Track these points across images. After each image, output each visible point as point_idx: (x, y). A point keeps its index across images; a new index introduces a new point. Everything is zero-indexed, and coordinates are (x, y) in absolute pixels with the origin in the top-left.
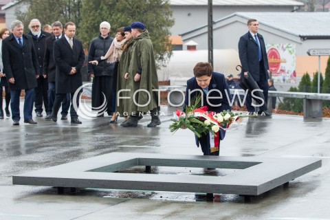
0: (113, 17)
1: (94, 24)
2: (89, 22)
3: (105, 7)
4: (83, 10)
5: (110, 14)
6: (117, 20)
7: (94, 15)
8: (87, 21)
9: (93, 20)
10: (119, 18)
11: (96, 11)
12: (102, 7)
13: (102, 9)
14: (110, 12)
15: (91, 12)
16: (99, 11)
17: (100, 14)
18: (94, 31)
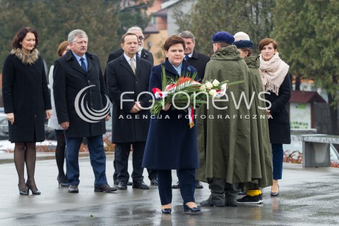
0: (324, 22)
1: (293, 33)
2: (285, 30)
3: (312, 7)
4: (276, 11)
5: (319, 17)
6: (330, 27)
7: (293, 19)
8: (282, 29)
9: (292, 27)
10: (334, 24)
11: (297, 12)
12: (307, 7)
13: (306, 10)
14: (319, 13)
15: (288, 14)
16: (302, 12)
17: (303, 18)
18: (294, 44)
